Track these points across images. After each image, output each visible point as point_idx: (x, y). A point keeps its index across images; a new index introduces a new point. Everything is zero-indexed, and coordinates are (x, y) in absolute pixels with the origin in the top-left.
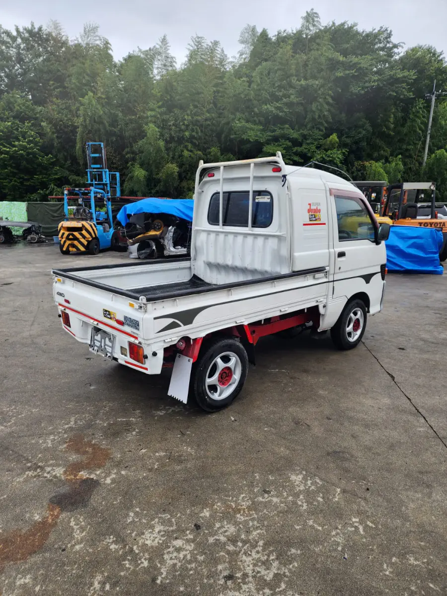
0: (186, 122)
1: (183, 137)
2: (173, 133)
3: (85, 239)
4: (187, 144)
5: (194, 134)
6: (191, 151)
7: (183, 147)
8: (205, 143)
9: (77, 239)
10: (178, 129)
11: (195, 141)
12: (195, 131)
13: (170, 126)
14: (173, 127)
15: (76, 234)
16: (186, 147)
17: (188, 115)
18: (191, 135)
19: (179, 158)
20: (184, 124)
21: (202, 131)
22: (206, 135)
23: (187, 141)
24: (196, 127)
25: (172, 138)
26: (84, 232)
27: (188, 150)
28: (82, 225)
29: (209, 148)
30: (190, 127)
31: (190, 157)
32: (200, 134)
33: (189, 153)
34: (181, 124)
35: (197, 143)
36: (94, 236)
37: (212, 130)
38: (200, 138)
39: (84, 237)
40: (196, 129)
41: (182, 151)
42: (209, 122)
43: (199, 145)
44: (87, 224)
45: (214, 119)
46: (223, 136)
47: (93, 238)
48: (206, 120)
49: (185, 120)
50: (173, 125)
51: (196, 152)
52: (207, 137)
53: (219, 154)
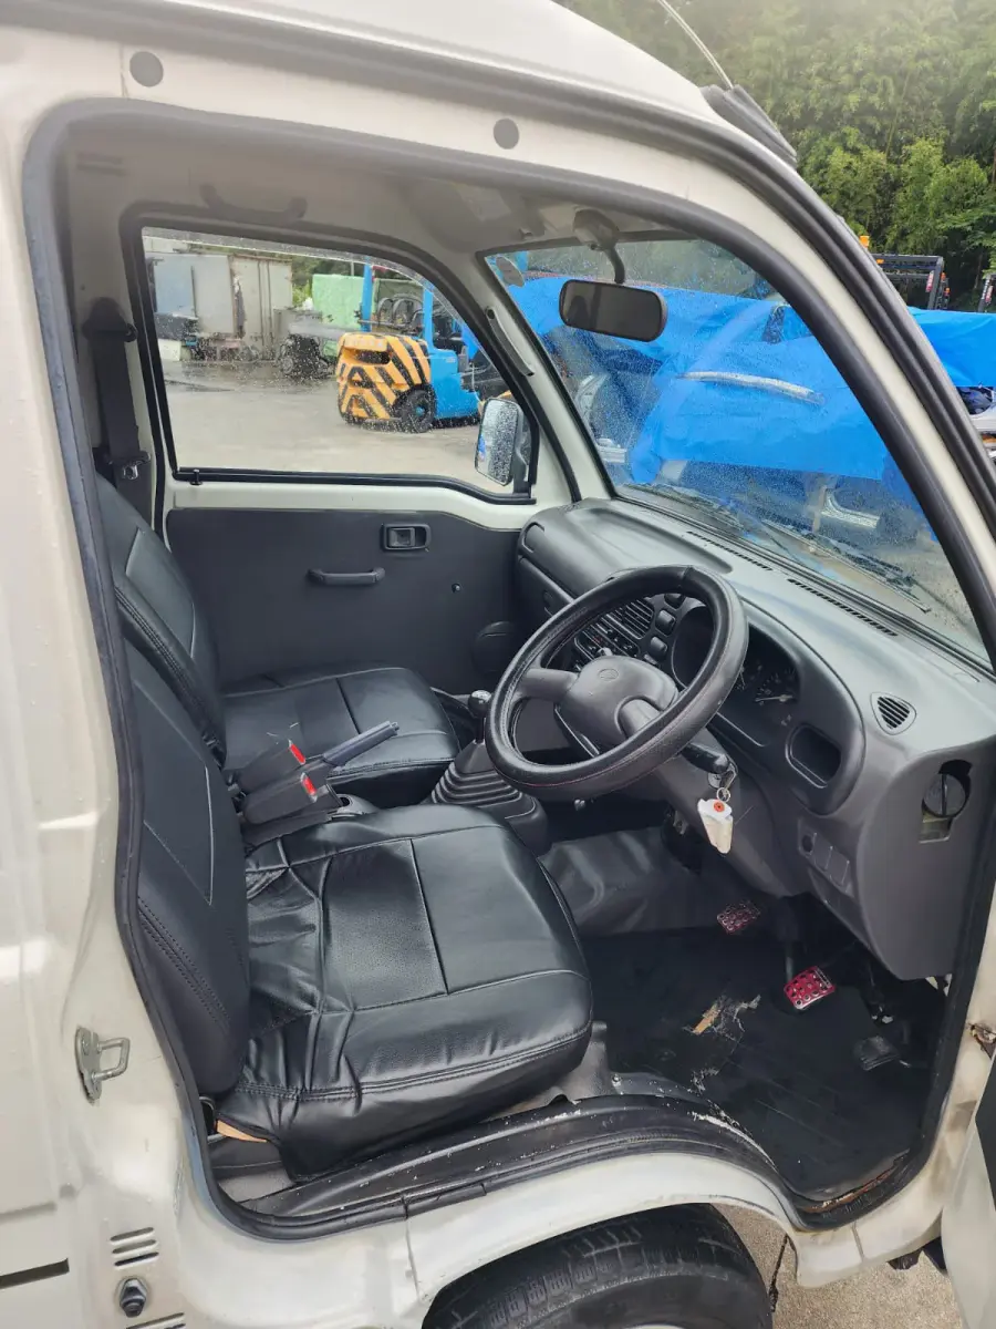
0: (857, 65)
1: (839, 109)
2: (813, 96)
3: (390, 385)
4: (847, 129)
5: (875, 99)
6: (855, 151)
7: (836, 140)
8: (902, 127)
9: (369, 384)
10: (830, 86)
11: (872, 120)
12: (880, 89)
13: (809, 77)
14: (818, 81)
15: (371, 370)
16: (842, 140)
17: (867, 42)
18: (863, 102)
19: (817, 171)
20: (849, 71)
21: (899, 91)
22: (912, 103)
23: (851, 122)
24: (885, 77)
25: (808, 113)
26: (390, 367)
27: (846, 149)
28: (388, 345)
29: (910, 142)
30: (865, 81)
31: (848, 168)
32: (891, 100)
33: (848, 158)
34: (842, 69)
35: (878, 128)
36: (417, 380)
37: (932, 89)
38: (890, 113)
39: (389, 381)
40: (885, 86)
41: (829, 151)
42: (927, 63)
43: (881, 134)
44: (401, 344)
45: (946, 54)
46: (964, 103)
47: (414, 388)
48: (921, 56)
49: (856, 57)
50: (819, 74)
51: (867, 154)
52: (912, 110)
53: (937, 158)
